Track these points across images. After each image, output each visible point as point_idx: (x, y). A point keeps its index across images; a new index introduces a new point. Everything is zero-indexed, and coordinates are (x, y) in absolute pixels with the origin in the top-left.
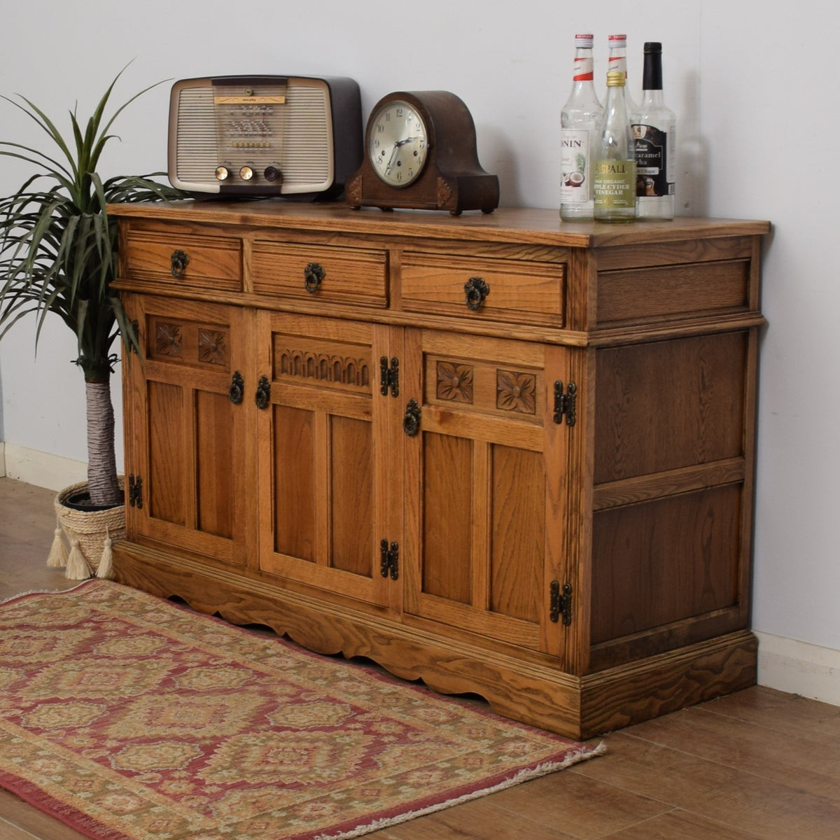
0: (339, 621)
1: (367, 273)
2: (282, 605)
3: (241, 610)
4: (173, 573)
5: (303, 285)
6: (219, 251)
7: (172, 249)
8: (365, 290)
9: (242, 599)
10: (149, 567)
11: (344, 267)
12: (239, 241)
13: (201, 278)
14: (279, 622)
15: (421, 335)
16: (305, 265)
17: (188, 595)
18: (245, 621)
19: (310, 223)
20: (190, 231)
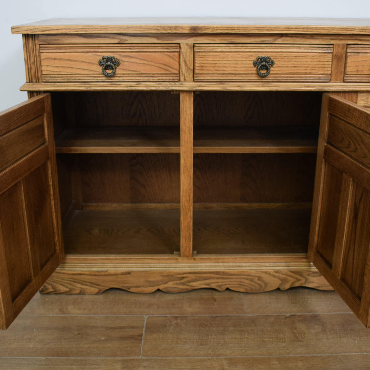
0: (277, 272)
1: (315, 60)
2: (224, 273)
3: (183, 284)
4: (110, 275)
5: (255, 72)
6: (156, 54)
7: (99, 55)
8: (314, 72)
9: (183, 278)
10: (81, 276)
11: (295, 58)
12: (178, 45)
13: (134, 75)
14: (220, 284)
15: (357, 95)
16: (254, 59)
17: (126, 285)
18: (187, 289)
19: (267, 29)
20: (116, 41)
